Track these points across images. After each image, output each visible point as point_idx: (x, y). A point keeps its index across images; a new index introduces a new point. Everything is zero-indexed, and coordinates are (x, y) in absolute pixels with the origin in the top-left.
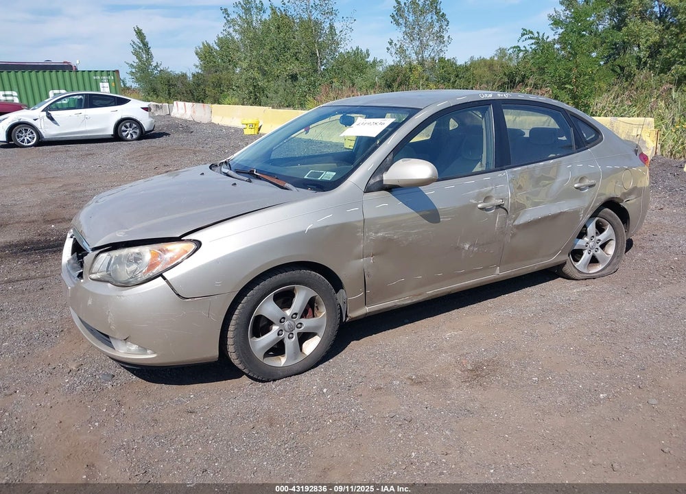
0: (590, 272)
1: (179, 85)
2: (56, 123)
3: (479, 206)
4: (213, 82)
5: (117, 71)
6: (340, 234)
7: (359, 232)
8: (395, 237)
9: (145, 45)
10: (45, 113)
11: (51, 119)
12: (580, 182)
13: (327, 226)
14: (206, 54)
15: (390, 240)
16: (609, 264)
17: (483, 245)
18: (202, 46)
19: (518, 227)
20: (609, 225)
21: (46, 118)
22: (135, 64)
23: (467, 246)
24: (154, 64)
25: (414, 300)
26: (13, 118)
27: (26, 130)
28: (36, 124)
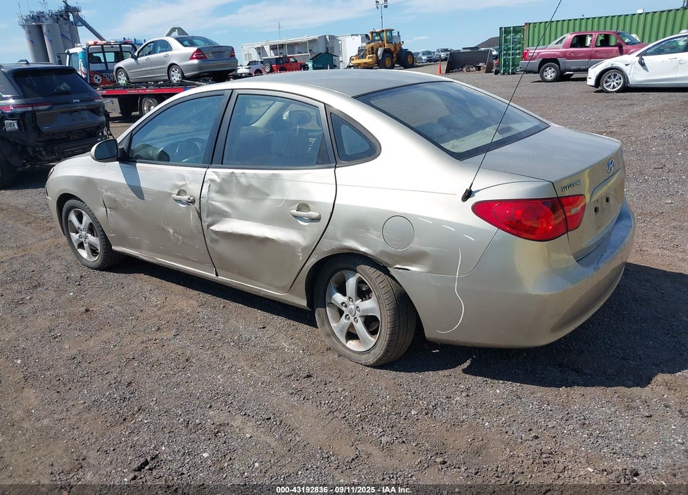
2: (646, 70)
3: (174, 196)
10: (638, 58)
11: (643, 64)
12: (298, 209)
17: (185, 236)
19: (216, 233)
21: (638, 63)
23: (171, 231)
26: (606, 64)
27: (615, 75)
28: (626, 70)
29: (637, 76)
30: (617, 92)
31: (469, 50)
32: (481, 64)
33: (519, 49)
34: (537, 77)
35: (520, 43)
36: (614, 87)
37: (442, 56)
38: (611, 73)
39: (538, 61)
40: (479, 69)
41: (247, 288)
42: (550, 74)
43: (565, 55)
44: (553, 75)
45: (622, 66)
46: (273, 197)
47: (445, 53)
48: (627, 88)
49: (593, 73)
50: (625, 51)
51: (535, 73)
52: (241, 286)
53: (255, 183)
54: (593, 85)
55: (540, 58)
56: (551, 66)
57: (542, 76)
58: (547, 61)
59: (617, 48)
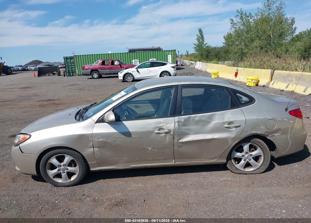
0: (245, 171)
1: (212, 52)
2: (140, 73)
3: (156, 132)
4: (224, 51)
5: (175, 50)
6: (81, 138)
7: (90, 138)
8: (108, 141)
9: (202, 35)
10: (136, 69)
11: (138, 71)
12: (228, 125)
13: (74, 135)
14: (228, 38)
15: (105, 142)
16: (258, 168)
17: (160, 149)
18: (227, 34)
19: (182, 143)
20: (259, 148)
21: (136, 71)
22: (197, 44)
23: (150, 149)
24: (205, 43)
25: (124, 168)
26: (125, 71)
27: (129, 76)
28: (133, 73)
29: (137, 76)
30: (132, 81)
31: (48, 66)
32: (55, 72)
33: (74, 65)
34: (90, 77)
35: (73, 63)
36: (130, 80)
37: (20, 69)
38: (128, 75)
39: (90, 71)
40: (54, 74)
41: (193, 163)
42: (96, 76)
43: (100, 68)
44: (97, 76)
45: (131, 72)
46: (213, 123)
47: (21, 67)
48: (135, 80)
49: (121, 75)
50: (122, 67)
51: (89, 75)
52: (190, 164)
53: (204, 119)
54: (122, 79)
55: (90, 69)
56: (95, 73)
57: (92, 76)
58: (93, 71)
59: (119, 66)
